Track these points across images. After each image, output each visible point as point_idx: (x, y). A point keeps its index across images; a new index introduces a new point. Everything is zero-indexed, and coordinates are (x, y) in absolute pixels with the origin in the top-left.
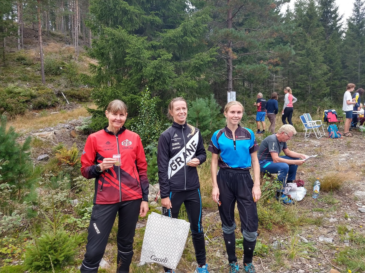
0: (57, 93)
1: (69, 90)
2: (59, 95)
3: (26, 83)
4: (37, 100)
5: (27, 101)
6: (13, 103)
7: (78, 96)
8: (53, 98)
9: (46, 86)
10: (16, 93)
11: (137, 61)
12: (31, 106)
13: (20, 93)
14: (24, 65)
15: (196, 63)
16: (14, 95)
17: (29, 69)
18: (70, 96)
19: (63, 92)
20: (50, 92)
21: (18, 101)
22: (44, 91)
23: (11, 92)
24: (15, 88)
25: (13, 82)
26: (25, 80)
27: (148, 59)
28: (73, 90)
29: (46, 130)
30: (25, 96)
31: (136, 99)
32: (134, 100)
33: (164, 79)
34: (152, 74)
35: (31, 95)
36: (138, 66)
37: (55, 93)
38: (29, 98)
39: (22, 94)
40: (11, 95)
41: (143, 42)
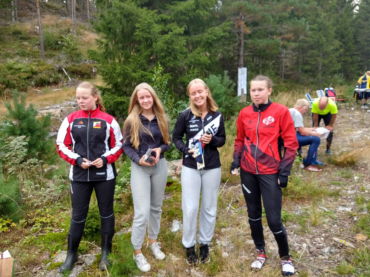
0: (57, 69)
1: (69, 65)
2: (60, 71)
3: (25, 58)
4: (38, 77)
5: (28, 78)
6: (14, 80)
7: (79, 72)
8: (55, 75)
9: (47, 62)
10: (16, 70)
11: (147, 37)
12: (33, 82)
13: (20, 69)
14: (21, 39)
15: (209, 38)
16: (15, 71)
17: (26, 43)
18: (72, 72)
19: (64, 68)
20: (51, 68)
21: (20, 78)
22: (45, 66)
23: (11, 69)
24: (14, 64)
25: (11, 58)
26: (23, 55)
27: (159, 33)
28: (74, 65)
29: (52, 108)
30: (26, 72)
31: (146, 76)
32: (144, 76)
33: (175, 55)
34: (162, 50)
35: (32, 71)
36: (147, 41)
37: (56, 69)
38: (30, 74)
39: (22, 70)
40: (12, 71)
41: (153, 15)
